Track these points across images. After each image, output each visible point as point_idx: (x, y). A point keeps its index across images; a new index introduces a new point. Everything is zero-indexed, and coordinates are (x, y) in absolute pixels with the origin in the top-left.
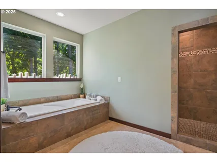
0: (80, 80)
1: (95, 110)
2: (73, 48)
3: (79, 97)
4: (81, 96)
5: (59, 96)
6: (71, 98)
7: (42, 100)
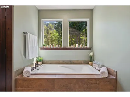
0: (90, 49)
1: (92, 84)
2: (85, 23)
3: (88, 64)
4: (90, 63)
5: (72, 61)
6: (82, 64)
7: (61, 62)
